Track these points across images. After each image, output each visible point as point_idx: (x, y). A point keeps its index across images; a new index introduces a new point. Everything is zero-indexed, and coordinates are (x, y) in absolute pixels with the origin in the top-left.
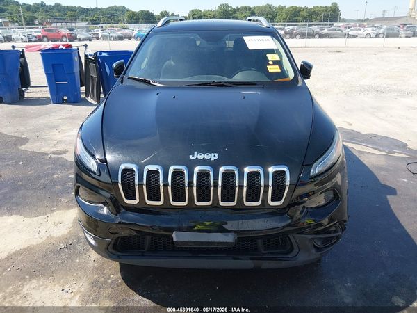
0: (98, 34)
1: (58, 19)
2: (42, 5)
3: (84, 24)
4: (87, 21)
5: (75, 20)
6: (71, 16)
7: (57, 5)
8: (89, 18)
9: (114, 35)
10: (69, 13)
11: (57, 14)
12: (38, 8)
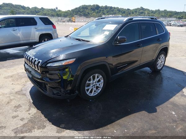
0: (171, 24)
1: (163, 17)
2: (159, 10)
3: (175, 19)
4: (176, 17)
5: (171, 17)
6: (169, 15)
7: (165, 10)
8: (179, 16)
9: (179, 24)
10: (169, 14)
11: (163, 14)
12: (156, 12)
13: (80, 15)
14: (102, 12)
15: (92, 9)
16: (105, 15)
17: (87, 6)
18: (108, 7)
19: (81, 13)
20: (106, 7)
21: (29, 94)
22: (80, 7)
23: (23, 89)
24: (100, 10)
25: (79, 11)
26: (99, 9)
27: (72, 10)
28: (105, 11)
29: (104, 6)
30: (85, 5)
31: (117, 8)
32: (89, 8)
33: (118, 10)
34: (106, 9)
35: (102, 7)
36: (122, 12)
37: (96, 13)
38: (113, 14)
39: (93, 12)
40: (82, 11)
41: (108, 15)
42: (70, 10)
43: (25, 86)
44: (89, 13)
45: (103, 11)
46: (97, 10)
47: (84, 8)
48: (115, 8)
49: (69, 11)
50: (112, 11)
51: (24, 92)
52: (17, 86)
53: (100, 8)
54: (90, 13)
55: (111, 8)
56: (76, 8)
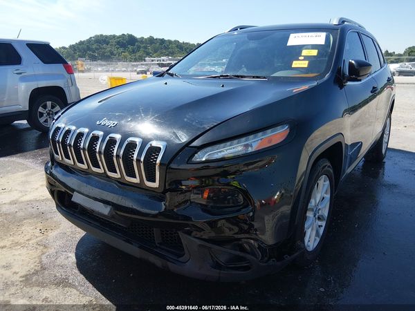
13: (93, 58)
14: (144, 51)
15: (118, 43)
16: (151, 56)
17: (106, 37)
18: (156, 39)
19: (94, 54)
20: (151, 40)
21: (82, 276)
22: (89, 41)
23: (45, 260)
24: (139, 47)
25: (89, 49)
26: (137, 44)
27: (72, 47)
28: (150, 49)
29: (146, 37)
30: (101, 35)
31: (176, 42)
32: (113, 42)
33: (177, 46)
34: (151, 44)
35: (142, 40)
36: (188, 50)
37: (130, 53)
38: (168, 55)
39: (121, 50)
40: (97, 49)
41: (157, 57)
42: (67, 47)
43: (45, 247)
44: (112, 53)
45: (145, 47)
46: (130, 47)
47: (101, 41)
48: (170, 42)
49: (64, 48)
50: (166, 48)
51: (59, 273)
52: (17, 253)
53: (137, 41)
54: (115, 52)
55: (162, 41)
56: (81, 43)
